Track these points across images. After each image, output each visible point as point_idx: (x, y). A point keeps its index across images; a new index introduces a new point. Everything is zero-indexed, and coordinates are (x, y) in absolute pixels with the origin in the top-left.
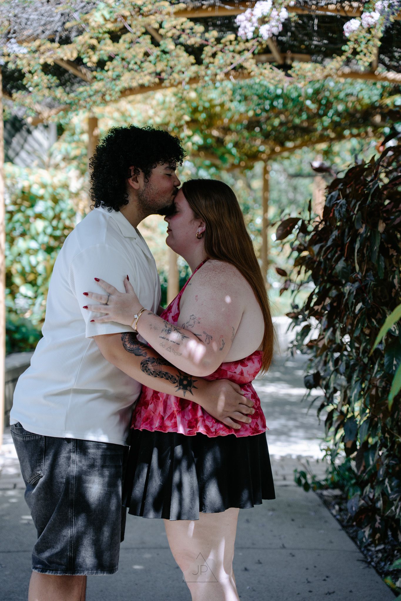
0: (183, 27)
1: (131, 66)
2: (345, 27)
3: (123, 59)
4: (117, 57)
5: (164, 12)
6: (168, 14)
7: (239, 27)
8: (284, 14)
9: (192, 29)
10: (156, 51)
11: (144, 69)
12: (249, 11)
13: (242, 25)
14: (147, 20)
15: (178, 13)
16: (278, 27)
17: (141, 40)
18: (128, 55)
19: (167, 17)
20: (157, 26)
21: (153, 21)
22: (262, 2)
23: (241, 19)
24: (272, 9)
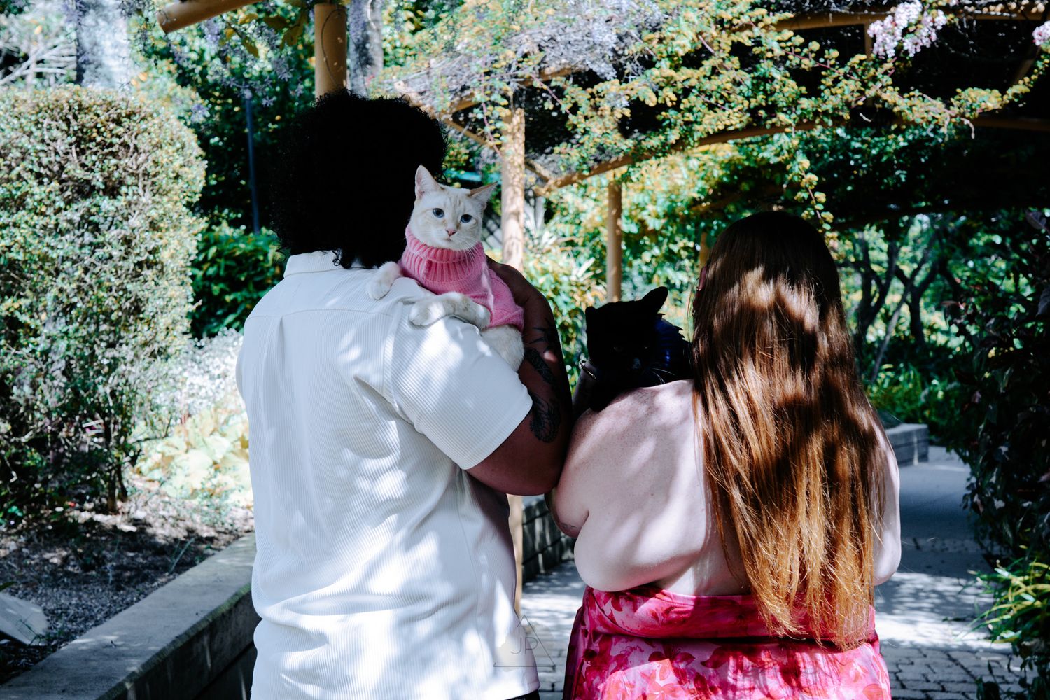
0: (789, 44)
1: (713, 101)
2: (1036, 34)
3: (701, 92)
4: (694, 90)
5: (761, 25)
6: (766, 27)
7: (874, 39)
8: (942, 19)
9: (803, 46)
10: (747, 79)
11: (732, 105)
12: (889, 18)
13: (879, 39)
14: (735, 38)
15: (781, 25)
16: (929, 36)
17: (727, 64)
18: (708, 86)
19: (764, 31)
20: (749, 43)
21: (744, 38)
22: (907, 5)
23: (875, 28)
24: (922, 13)
